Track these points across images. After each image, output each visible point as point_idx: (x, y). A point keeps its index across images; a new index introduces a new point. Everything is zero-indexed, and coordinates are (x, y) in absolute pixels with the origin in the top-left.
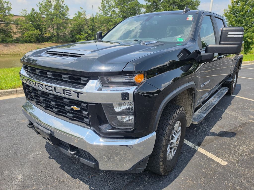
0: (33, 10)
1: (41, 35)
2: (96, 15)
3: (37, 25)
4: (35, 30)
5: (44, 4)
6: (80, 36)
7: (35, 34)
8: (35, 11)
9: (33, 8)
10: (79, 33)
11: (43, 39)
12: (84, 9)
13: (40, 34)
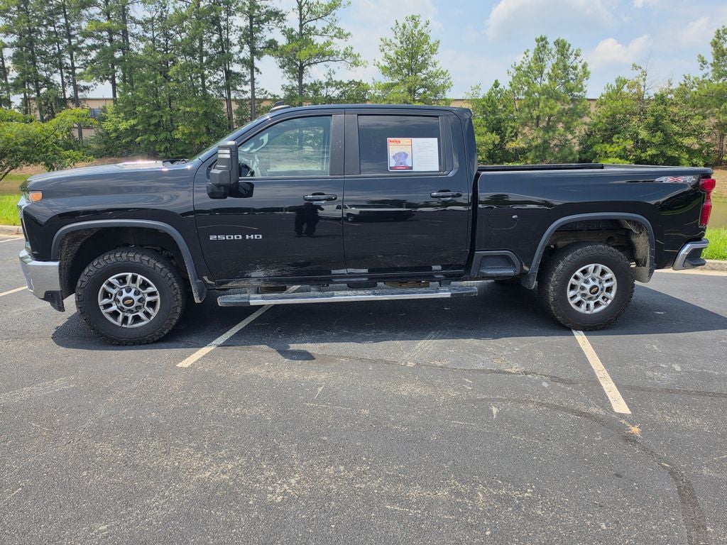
0: (496, 85)
1: (500, 146)
2: (683, 83)
3: (495, 122)
4: (489, 134)
5: (525, 67)
6: (608, 146)
7: (486, 143)
8: (501, 87)
9: (496, 81)
10: (608, 139)
11: (503, 156)
12: (644, 68)
13: (497, 142)
